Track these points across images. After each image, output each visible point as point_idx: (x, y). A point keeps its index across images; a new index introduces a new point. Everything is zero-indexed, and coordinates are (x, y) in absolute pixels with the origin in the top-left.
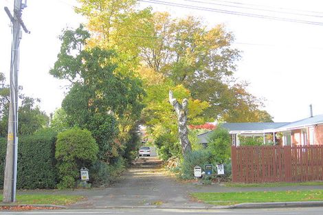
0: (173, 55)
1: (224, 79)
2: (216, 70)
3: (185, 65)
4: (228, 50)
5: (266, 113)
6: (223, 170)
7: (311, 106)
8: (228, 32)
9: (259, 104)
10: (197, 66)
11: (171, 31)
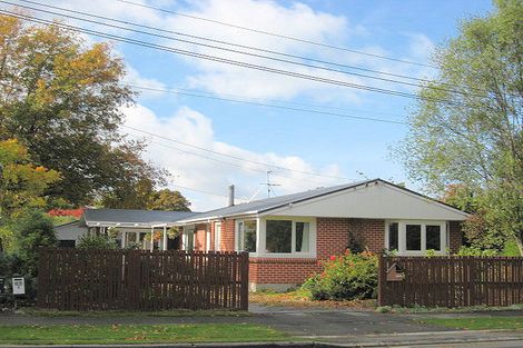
0: (21, 90)
1: (101, 136)
2: (90, 120)
3: (33, 107)
4: (113, 90)
5: (180, 196)
6: (23, 288)
7: (232, 188)
8: (112, 59)
9: (156, 180)
10: (55, 112)
11: (20, 49)
